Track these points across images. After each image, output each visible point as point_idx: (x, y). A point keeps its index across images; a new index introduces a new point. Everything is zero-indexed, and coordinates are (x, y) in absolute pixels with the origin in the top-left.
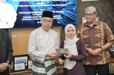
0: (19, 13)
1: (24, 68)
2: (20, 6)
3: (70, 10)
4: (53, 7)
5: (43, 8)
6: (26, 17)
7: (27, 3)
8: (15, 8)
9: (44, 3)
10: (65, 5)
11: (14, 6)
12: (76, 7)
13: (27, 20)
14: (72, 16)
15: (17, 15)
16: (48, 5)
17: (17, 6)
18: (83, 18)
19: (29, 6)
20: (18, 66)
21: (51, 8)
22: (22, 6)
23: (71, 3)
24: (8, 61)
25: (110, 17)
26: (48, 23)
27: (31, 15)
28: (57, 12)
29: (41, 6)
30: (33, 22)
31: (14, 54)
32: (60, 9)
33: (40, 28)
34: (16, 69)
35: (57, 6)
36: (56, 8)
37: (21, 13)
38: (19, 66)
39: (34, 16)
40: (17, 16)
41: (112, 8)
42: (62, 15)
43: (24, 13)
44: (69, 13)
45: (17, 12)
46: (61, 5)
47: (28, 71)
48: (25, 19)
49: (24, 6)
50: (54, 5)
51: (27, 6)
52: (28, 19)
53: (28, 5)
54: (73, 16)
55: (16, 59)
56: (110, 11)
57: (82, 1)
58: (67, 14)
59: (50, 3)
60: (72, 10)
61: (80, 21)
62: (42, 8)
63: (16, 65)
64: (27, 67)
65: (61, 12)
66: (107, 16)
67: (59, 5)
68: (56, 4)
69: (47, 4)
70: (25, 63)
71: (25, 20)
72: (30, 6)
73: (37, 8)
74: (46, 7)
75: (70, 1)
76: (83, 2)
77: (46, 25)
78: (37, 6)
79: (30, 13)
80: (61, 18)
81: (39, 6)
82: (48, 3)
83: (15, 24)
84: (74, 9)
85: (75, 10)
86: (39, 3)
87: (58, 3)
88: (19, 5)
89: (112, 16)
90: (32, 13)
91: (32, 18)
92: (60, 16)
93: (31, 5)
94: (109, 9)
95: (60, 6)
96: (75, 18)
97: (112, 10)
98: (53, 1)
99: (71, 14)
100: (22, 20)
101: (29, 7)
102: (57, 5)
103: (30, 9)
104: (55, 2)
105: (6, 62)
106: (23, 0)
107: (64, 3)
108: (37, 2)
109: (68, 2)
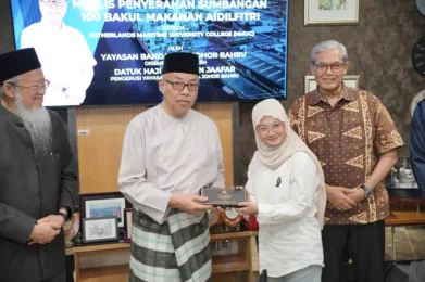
0: (103, 57)
1: (113, 235)
2: (107, 35)
3: (264, 50)
4: (212, 39)
5: (179, 44)
6: (123, 72)
7: (129, 27)
8: (89, 41)
9: (183, 28)
10: (251, 34)
11: (86, 35)
12: (285, 41)
13: (127, 79)
14: (270, 71)
15: (95, 63)
16: (194, 34)
17: (97, 35)
18: (308, 77)
19: (133, 35)
20: (96, 227)
21: (205, 43)
22: (113, 35)
23: (270, 29)
24: (63, 211)
25: (396, 75)
26: (186, 91)
27: (140, 64)
28: (222, 55)
29: (172, 35)
30: (144, 88)
31: (83, 190)
32: (234, 45)
33: (158, 108)
34: (89, 237)
35: (225, 38)
36: (218, 44)
37: (109, 57)
38: (99, 228)
39: (150, 67)
41: (403, 48)
42: (239, 66)
43: (119, 57)
44: (260, 61)
45: (97, 56)
46: (236, 34)
47: (125, 245)
48: (120, 76)
49: (120, 35)
50: (213, 34)
51: (127, 35)
52: (131, 78)
53: (131, 31)
54: (276, 69)
55: (89, 205)
56: (396, 56)
57: (306, 22)
58: (258, 63)
59: (200, 28)
60: (273, 50)
61: (299, 87)
62: (175, 41)
63: (88, 224)
64: (122, 233)
65: (237, 55)
66: (385, 73)
67: (229, 34)
68: (220, 30)
69: (191, 30)
70: (119, 220)
71: (121, 79)
72: (138, 35)
73: (158, 41)
74: (189, 41)
75: (265, 22)
76: (309, 25)
77: (180, 97)
78: (159, 35)
79: (136, 57)
80: (237, 76)
81: (164, 35)
82: (196, 26)
83: (89, 92)
84: (278, 47)
85: (281, 50)
86: (166, 27)
87: (228, 26)
88: (103, 31)
89: (401, 73)
90: (143, 57)
91: (143, 75)
92: (233, 69)
93: (142, 31)
94: (391, 48)
95: (232, 38)
96: (282, 75)
97: (402, 53)
98: (210, 22)
99: (268, 65)
100: (112, 79)
101: (135, 41)
102: (223, 34)
103: (138, 46)
104: (217, 22)
106: (116, 17)
107: (247, 27)
108: (159, 23)
109: (258, 24)
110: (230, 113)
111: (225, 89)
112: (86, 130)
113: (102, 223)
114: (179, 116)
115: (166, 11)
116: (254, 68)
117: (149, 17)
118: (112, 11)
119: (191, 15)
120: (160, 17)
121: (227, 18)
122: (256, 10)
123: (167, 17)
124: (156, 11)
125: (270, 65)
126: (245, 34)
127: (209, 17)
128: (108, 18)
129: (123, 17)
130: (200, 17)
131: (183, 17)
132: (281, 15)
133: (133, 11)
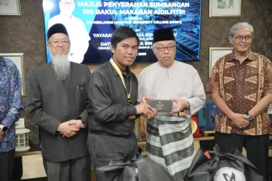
0: (95, 35)
2: (97, 22)
3: (187, 32)
4: (157, 25)
6: (106, 44)
7: (110, 18)
9: (141, 18)
10: (180, 22)
11: (85, 23)
12: (199, 26)
14: (191, 44)
15: (90, 39)
16: (147, 22)
17: (91, 22)
18: (211, 49)
19: (112, 22)
21: (153, 27)
22: (100, 22)
23: (191, 19)
25: (262, 48)
29: (134, 22)
35: (164, 24)
37: (98, 35)
40: (90, 42)
41: (266, 31)
43: (104, 35)
44: (185, 38)
45: (91, 35)
46: (171, 22)
48: (104, 46)
49: (105, 22)
50: (158, 22)
51: (108, 22)
53: (111, 20)
54: (194, 43)
56: (262, 36)
57: (210, 16)
58: (183, 40)
59: (151, 19)
60: (192, 32)
61: (206, 54)
62: (136, 26)
66: (256, 46)
67: (167, 22)
68: (162, 20)
69: (145, 20)
71: (104, 48)
72: (115, 23)
74: (144, 26)
75: (188, 16)
76: (213, 18)
78: (127, 22)
81: (130, 23)
82: (148, 17)
83: (86, 56)
84: (195, 30)
85: (197, 32)
86: (131, 18)
87: (167, 17)
88: (96, 20)
89: (265, 46)
93: (117, 20)
94: (260, 32)
95: (169, 24)
96: (197, 47)
97: (266, 34)
98: (156, 15)
99: (189, 41)
100: (99, 48)
101: (113, 26)
102: (164, 22)
104: (160, 15)
106: (103, 12)
107: (177, 18)
108: (127, 16)
109: (184, 16)
115: (131, 8)
116: (181, 42)
117: (121, 12)
118: (100, 9)
119: (145, 11)
120: (127, 12)
121: (166, 13)
122: (183, 8)
123: (132, 12)
124: (126, 9)
125: (190, 41)
126: (176, 22)
127: (156, 12)
128: (98, 12)
129: (106, 12)
130: (150, 12)
131: (141, 12)
132: (197, 11)
133: (112, 8)
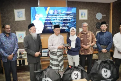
1: (47, 55)
2: (46, 22)
3: (72, 24)
4: (63, 22)
5: (58, 23)
9: (59, 20)
12: (76, 22)
17: (44, 22)
18: (79, 29)
21: (62, 23)
22: (47, 22)
23: (73, 20)
24: (40, 51)
25: (94, 29)
26: (59, 31)
27: (51, 26)
28: (65, 25)
32: (67, 23)
34: (43, 56)
36: (64, 23)
37: (46, 25)
43: (48, 25)
45: (44, 25)
48: (48, 28)
51: (49, 22)
52: (50, 29)
55: (43, 50)
57: (79, 19)
59: (61, 20)
63: (43, 54)
64: (48, 55)
65: (68, 25)
66: (92, 28)
67: (66, 21)
70: (48, 53)
73: (54, 22)
74: (59, 22)
79: (50, 25)
80: (67, 28)
84: (74, 24)
86: (56, 20)
87: (66, 20)
90: (52, 25)
93: (52, 21)
97: (94, 25)
101: (50, 22)
105: (39, 52)
106: (47, 19)
107: (69, 20)
109: (71, 20)
110: (66, 35)
111: (66, 31)
112: (42, 38)
113: (45, 53)
114: (57, 35)
117: (53, 19)
118: (47, 18)
120: (55, 18)
121: (66, 18)
122: (71, 17)
123: (56, 18)
124: (54, 17)
127: (63, 18)
128: (46, 19)
129: (49, 19)
130: (61, 18)
131: (59, 18)
132: (75, 18)
133: (50, 18)
